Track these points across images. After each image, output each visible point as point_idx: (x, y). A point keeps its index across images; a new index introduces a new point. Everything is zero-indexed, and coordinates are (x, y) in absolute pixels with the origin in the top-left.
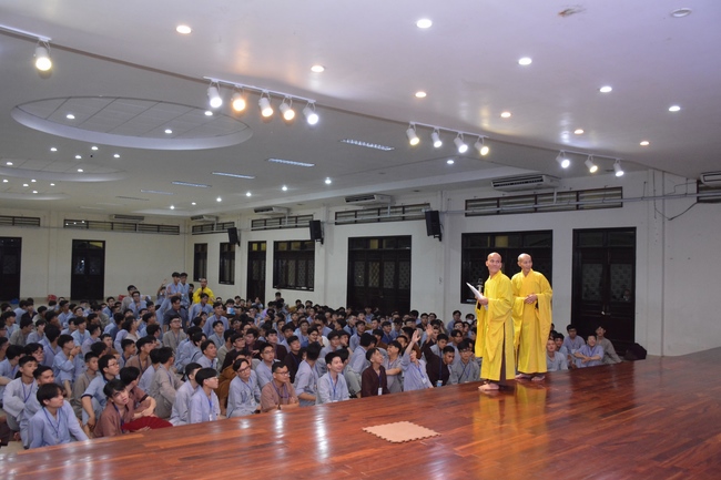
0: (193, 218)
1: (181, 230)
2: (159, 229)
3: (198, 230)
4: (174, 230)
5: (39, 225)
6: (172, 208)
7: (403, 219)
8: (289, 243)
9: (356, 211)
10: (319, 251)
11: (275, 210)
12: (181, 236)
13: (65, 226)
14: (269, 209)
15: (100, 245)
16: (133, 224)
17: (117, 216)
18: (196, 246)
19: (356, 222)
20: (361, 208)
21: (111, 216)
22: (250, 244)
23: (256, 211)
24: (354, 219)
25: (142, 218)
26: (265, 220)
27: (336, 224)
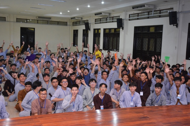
0: (72, 18)
1: (68, 24)
2: (58, 23)
3: (75, 23)
4: (65, 24)
5: (5, 20)
6: (61, 13)
7: (160, 17)
8: (110, 29)
9: (138, 14)
10: (122, 33)
11: (103, 14)
12: (68, 26)
13: (17, 21)
14: (100, 13)
15: (33, 29)
16: (47, 21)
17: (39, 17)
18: (74, 31)
19: (138, 19)
20: (140, 12)
21: (37, 17)
22: (95, 30)
23: (96, 14)
24: (137, 17)
25: (50, 18)
26: (100, 19)
27: (129, 20)
